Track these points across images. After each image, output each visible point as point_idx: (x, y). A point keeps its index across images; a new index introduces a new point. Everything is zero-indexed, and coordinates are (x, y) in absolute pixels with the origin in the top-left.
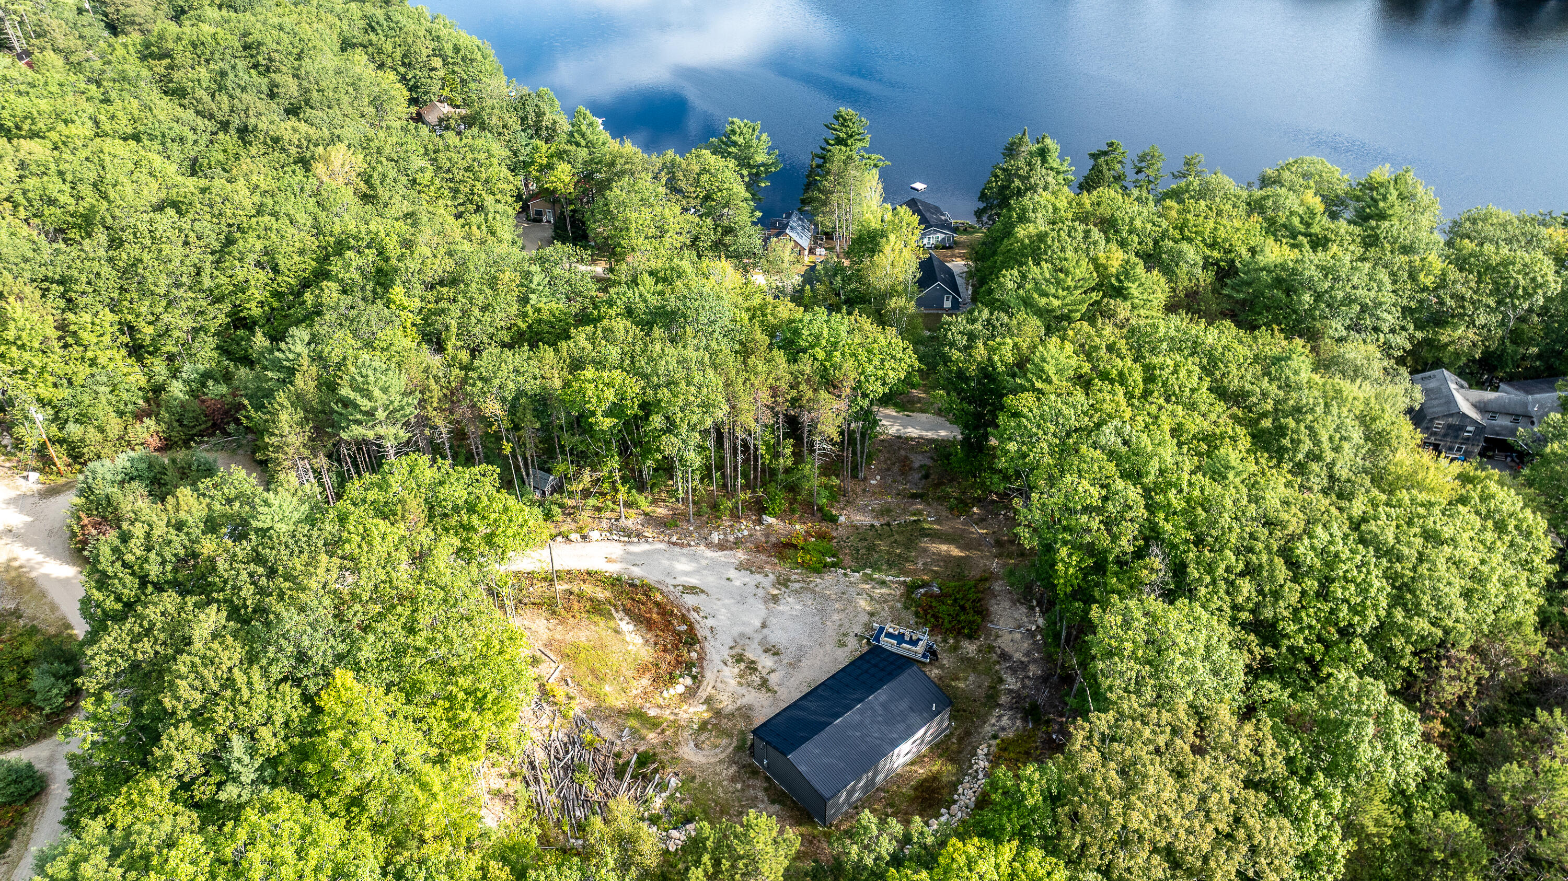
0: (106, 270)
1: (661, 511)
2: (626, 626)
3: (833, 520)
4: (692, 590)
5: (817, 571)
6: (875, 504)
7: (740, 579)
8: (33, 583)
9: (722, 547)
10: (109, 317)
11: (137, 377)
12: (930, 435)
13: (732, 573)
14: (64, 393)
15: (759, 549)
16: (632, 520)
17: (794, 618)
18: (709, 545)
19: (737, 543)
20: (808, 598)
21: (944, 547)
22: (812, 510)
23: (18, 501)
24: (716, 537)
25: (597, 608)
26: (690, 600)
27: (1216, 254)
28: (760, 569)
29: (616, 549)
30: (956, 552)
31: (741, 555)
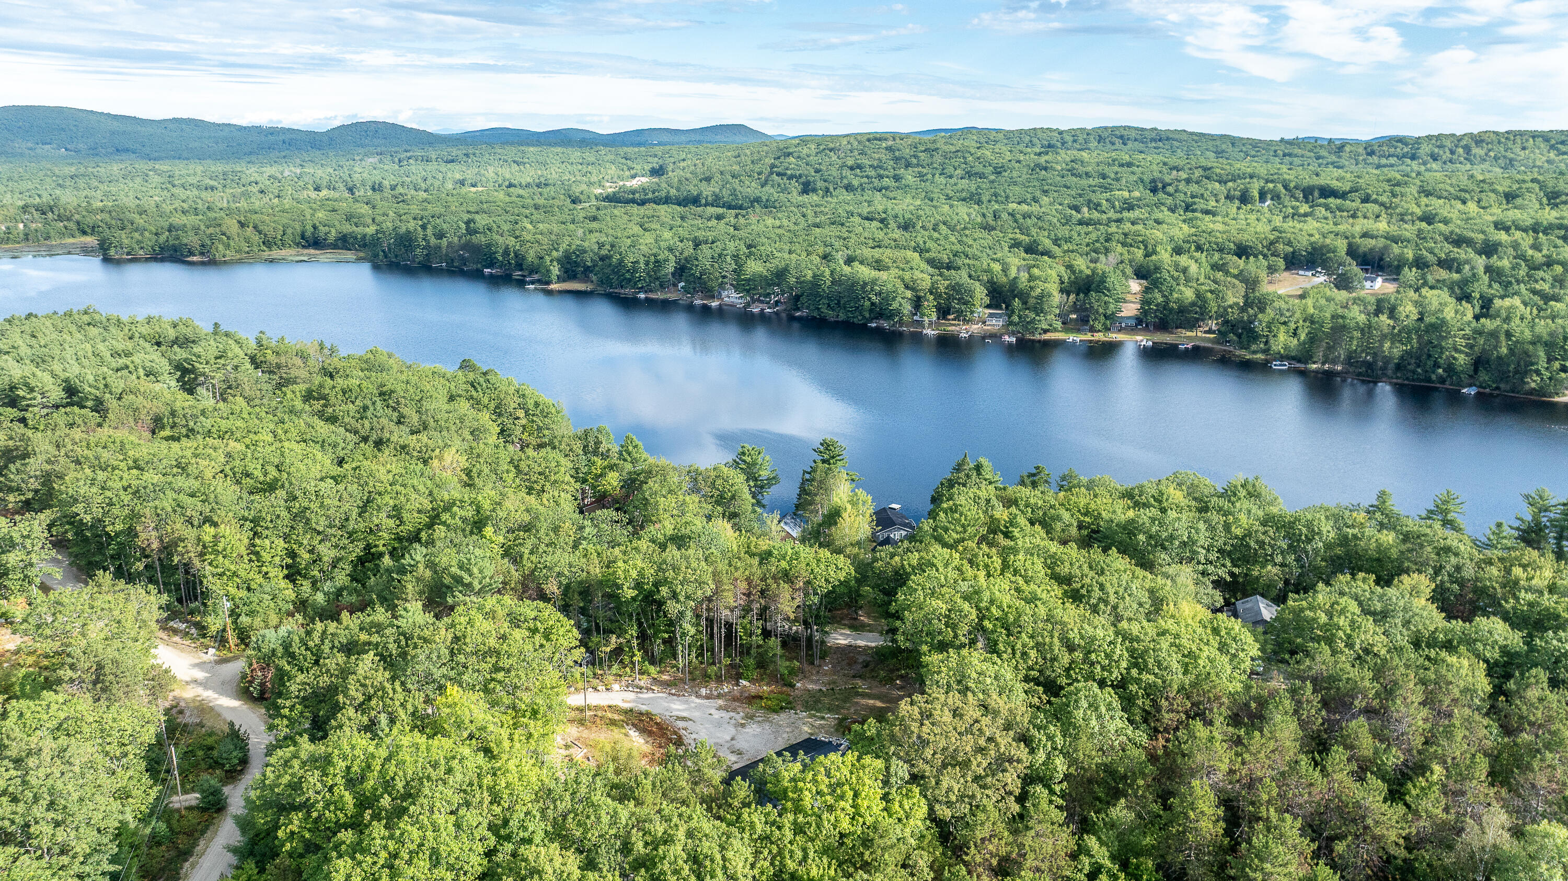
0: (284, 514)
1: (665, 677)
2: (633, 734)
3: (792, 686)
4: (683, 719)
5: (775, 711)
6: (826, 679)
7: (717, 715)
8: (212, 709)
9: (707, 697)
10: (280, 543)
11: (290, 594)
12: (873, 645)
13: (713, 711)
14: (243, 593)
15: (734, 699)
16: (644, 681)
17: (754, 736)
18: (698, 696)
19: (719, 696)
20: (767, 726)
21: (871, 702)
22: (775, 678)
23: (200, 665)
24: (703, 691)
25: (613, 723)
26: (680, 724)
27: (1087, 519)
28: (734, 710)
29: (631, 696)
30: (879, 704)
31: (721, 702)
